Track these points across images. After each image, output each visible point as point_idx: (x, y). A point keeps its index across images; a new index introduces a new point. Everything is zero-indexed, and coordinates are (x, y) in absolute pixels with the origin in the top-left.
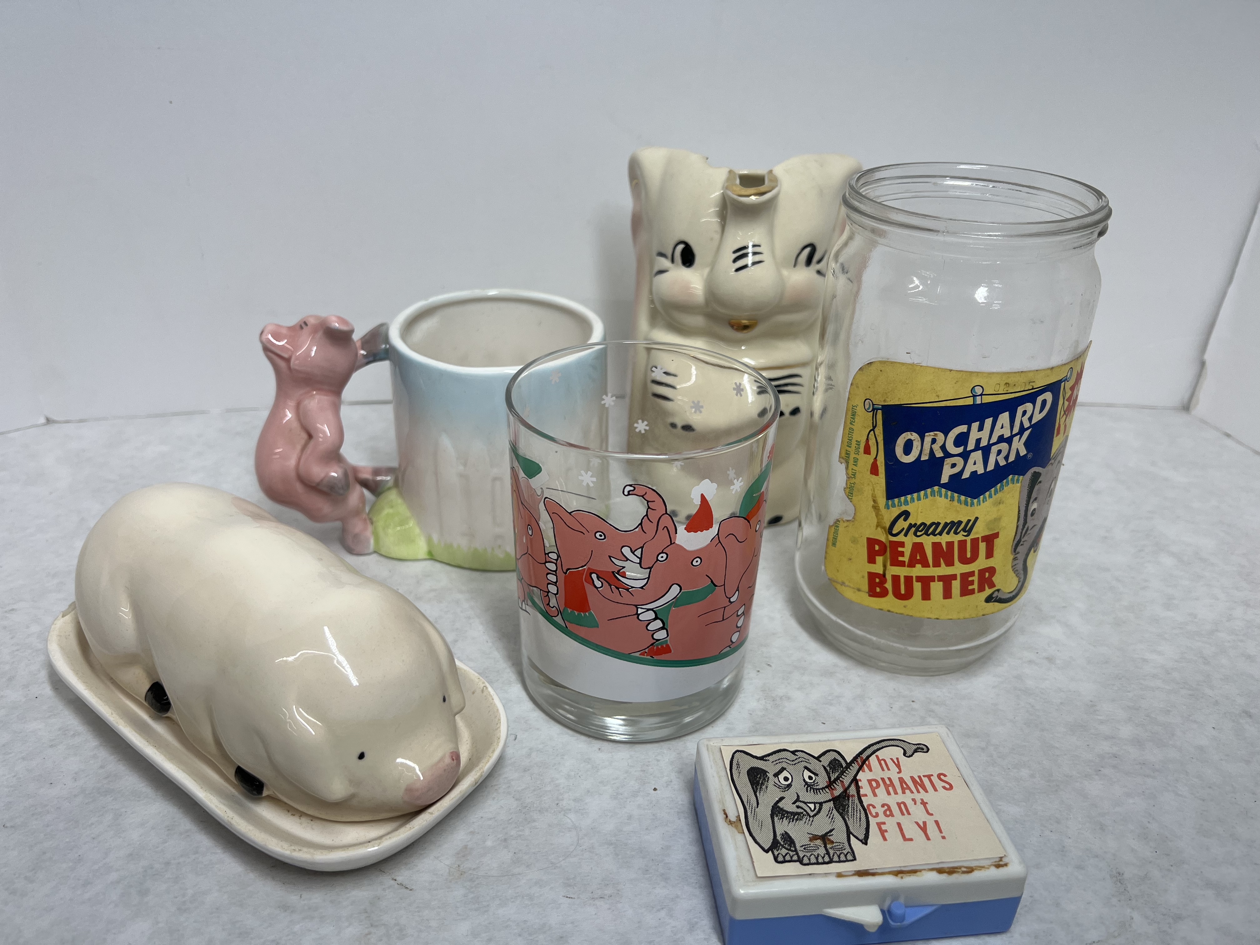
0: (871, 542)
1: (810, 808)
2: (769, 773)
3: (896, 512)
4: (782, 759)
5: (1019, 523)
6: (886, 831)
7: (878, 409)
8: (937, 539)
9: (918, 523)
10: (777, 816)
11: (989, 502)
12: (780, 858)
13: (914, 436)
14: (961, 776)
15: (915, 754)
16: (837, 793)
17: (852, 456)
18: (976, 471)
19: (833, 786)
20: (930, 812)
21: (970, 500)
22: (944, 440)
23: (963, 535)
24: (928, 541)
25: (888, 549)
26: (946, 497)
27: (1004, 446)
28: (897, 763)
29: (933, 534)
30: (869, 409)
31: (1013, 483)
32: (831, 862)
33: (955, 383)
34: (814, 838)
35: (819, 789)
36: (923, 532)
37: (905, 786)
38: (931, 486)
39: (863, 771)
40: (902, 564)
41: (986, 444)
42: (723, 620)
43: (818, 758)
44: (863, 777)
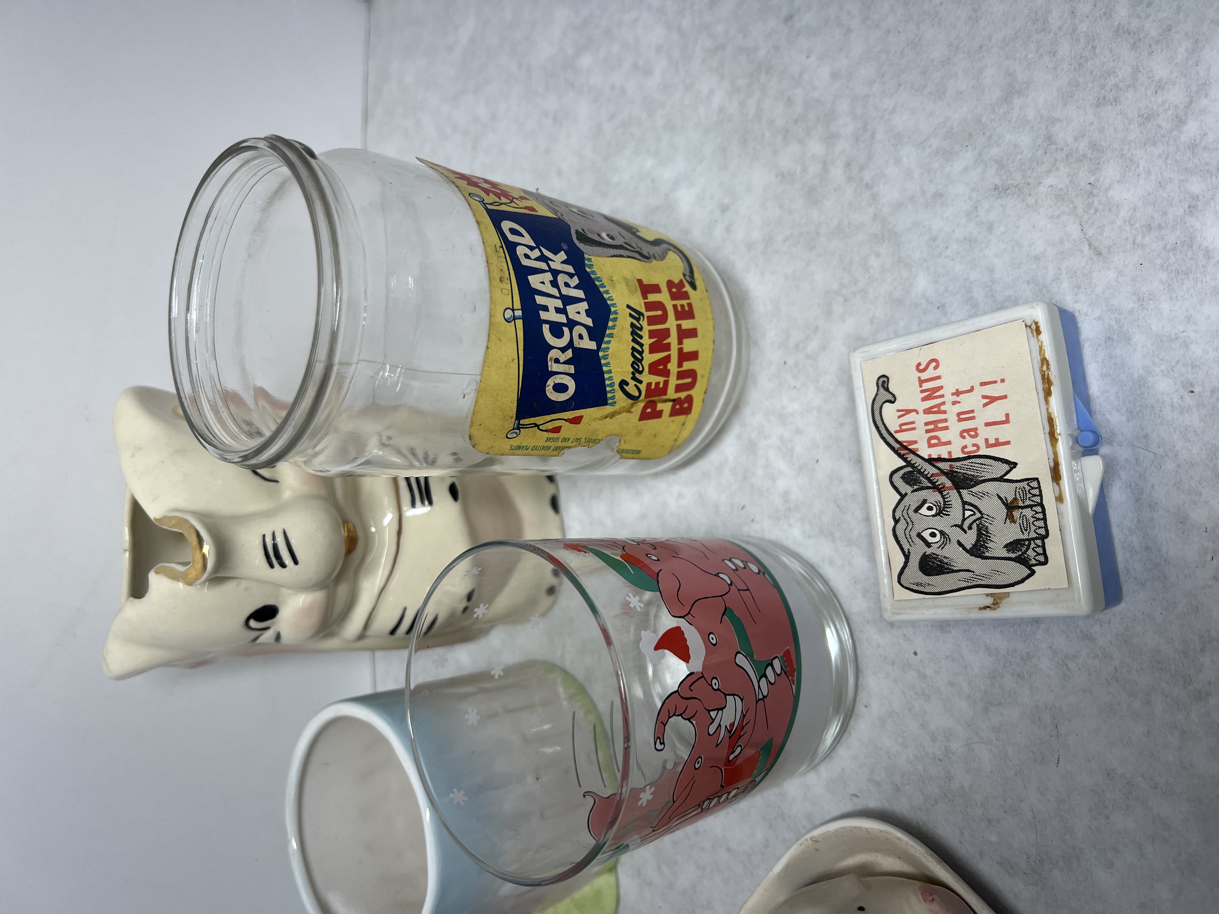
0: (644, 416)
2: (926, 552)
3: (619, 395)
4: (905, 535)
6: (997, 440)
7: (519, 424)
8: (646, 348)
9: (632, 370)
10: (984, 553)
11: (612, 294)
12: (1041, 558)
13: (551, 383)
14: (920, 348)
15: (891, 390)
16: (948, 483)
17: (559, 444)
18: (586, 310)
19: (940, 485)
20: (969, 388)
21: (612, 315)
22: (556, 350)
23: (643, 321)
24: (649, 358)
25: (652, 399)
26: (609, 342)
27: (561, 279)
28: (904, 413)
29: (641, 353)
30: (516, 433)
31: (592, 265)
32: (1041, 505)
33: (501, 341)
34: (1010, 517)
35: (945, 502)
36: (640, 364)
37: (936, 409)
38: (599, 359)
39: (918, 451)
40: (666, 383)
41: (560, 301)
42: (748, 590)
43: (903, 496)
44: (925, 452)
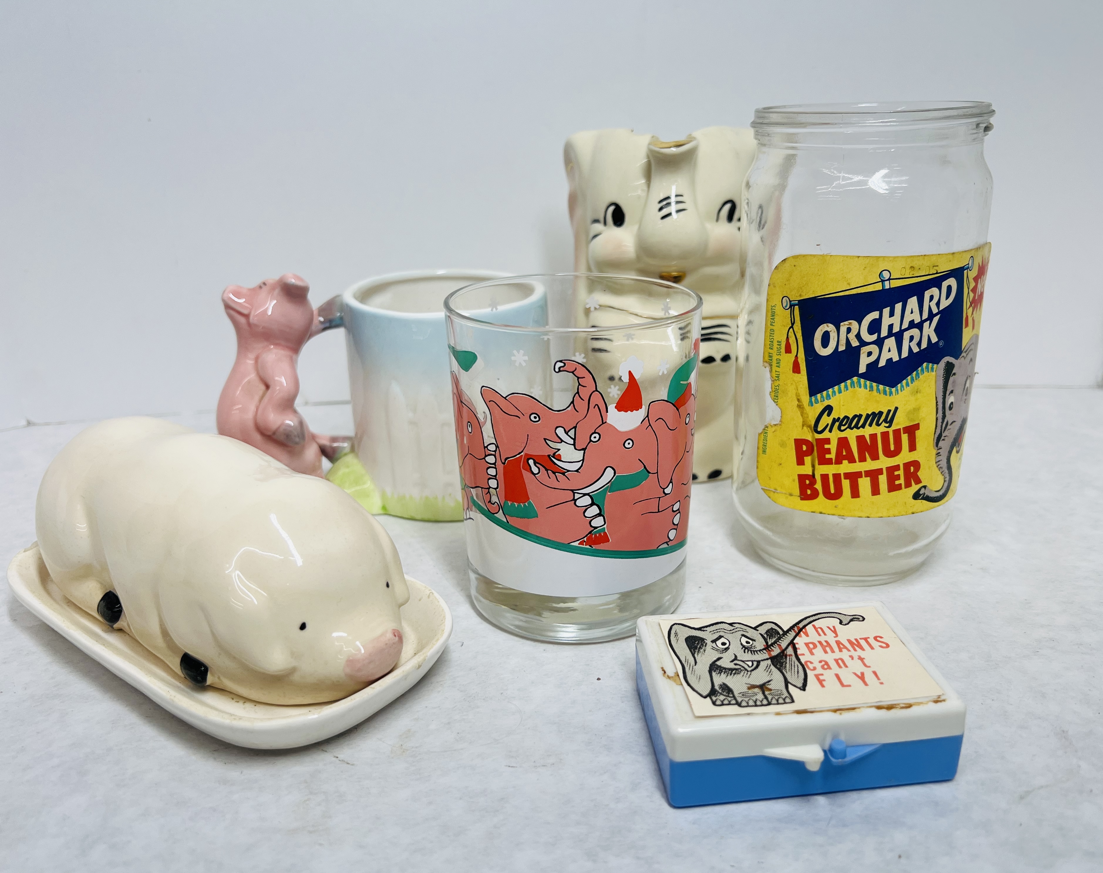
0: (799, 443)
1: (748, 665)
2: (706, 640)
3: (819, 407)
4: (720, 629)
5: (937, 416)
6: (824, 680)
8: (860, 432)
9: (841, 418)
10: (715, 671)
11: (907, 390)
12: (718, 702)
13: (830, 327)
14: (897, 637)
15: (852, 623)
16: (774, 654)
17: (775, 357)
18: (891, 358)
19: (771, 648)
20: (868, 665)
21: (889, 389)
22: (858, 328)
23: (885, 427)
24: (852, 435)
25: (815, 448)
26: (865, 387)
27: (915, 332)
28: (833, 630)
29: (856, 427)
30: (786, 306)
32: (769, 704)
33: (864, 270)
34: (753, 687)
35: (756, 651)
36: (847, 426)
37: (842, 646)
38: (850, 377)
39: (799, 637)
40: (829, 462)
41: (899, 330)
42: (659, 512)
43: (755, 628)
44: (800, 642)
